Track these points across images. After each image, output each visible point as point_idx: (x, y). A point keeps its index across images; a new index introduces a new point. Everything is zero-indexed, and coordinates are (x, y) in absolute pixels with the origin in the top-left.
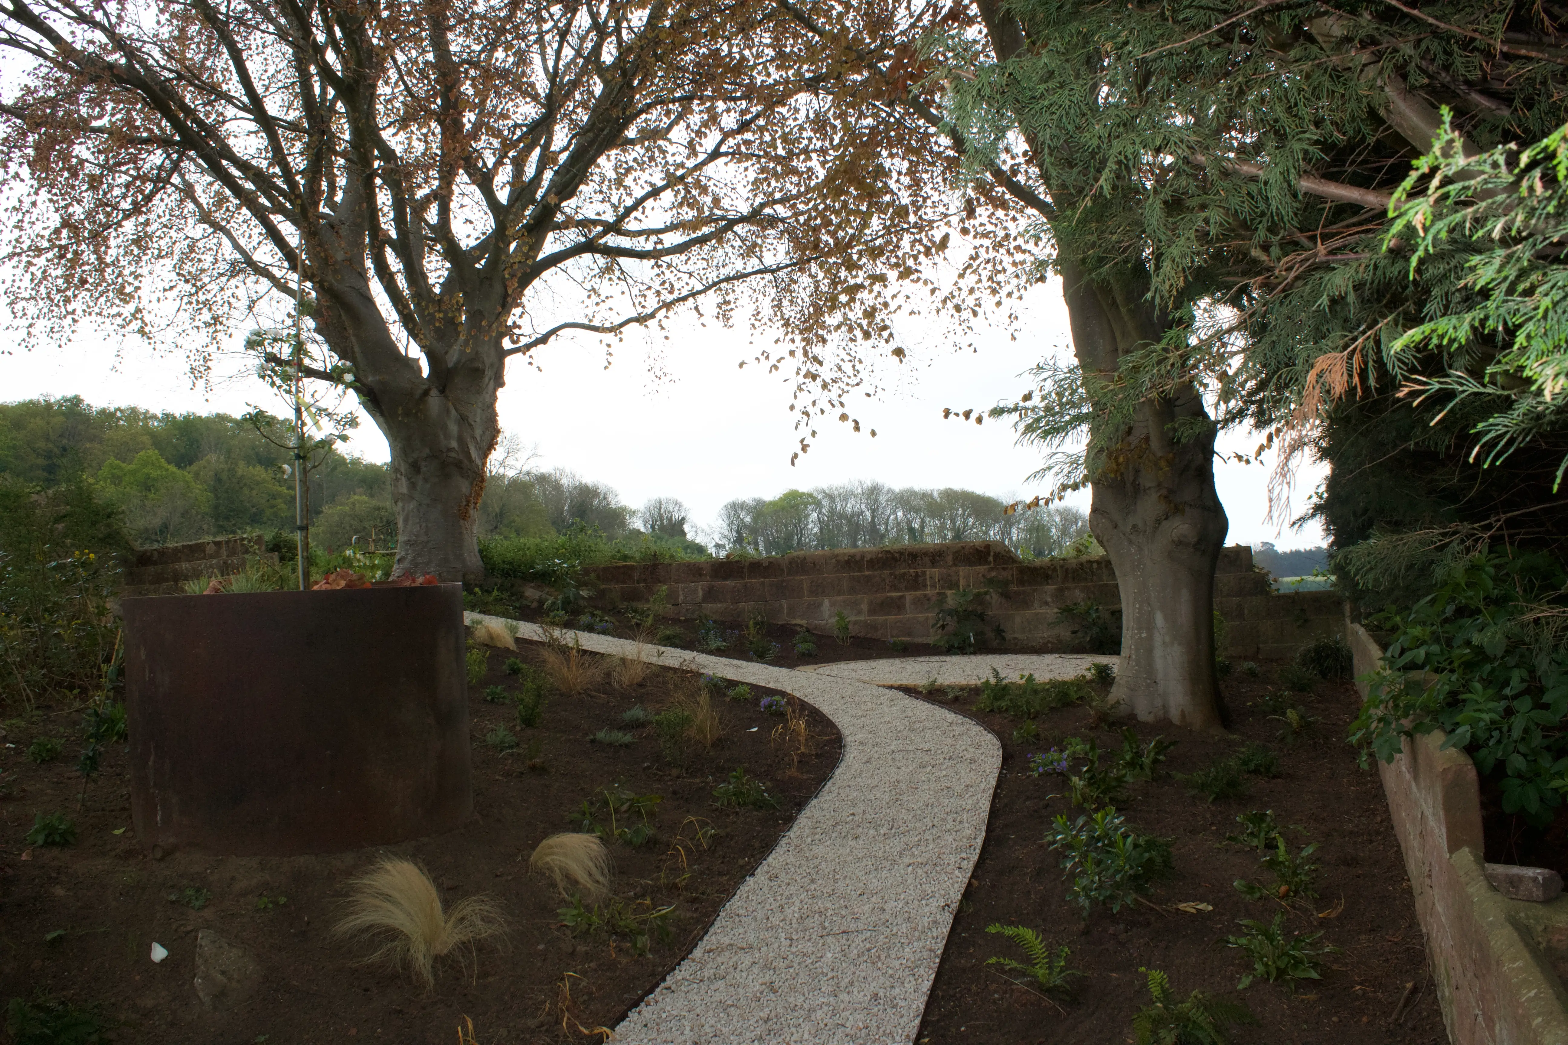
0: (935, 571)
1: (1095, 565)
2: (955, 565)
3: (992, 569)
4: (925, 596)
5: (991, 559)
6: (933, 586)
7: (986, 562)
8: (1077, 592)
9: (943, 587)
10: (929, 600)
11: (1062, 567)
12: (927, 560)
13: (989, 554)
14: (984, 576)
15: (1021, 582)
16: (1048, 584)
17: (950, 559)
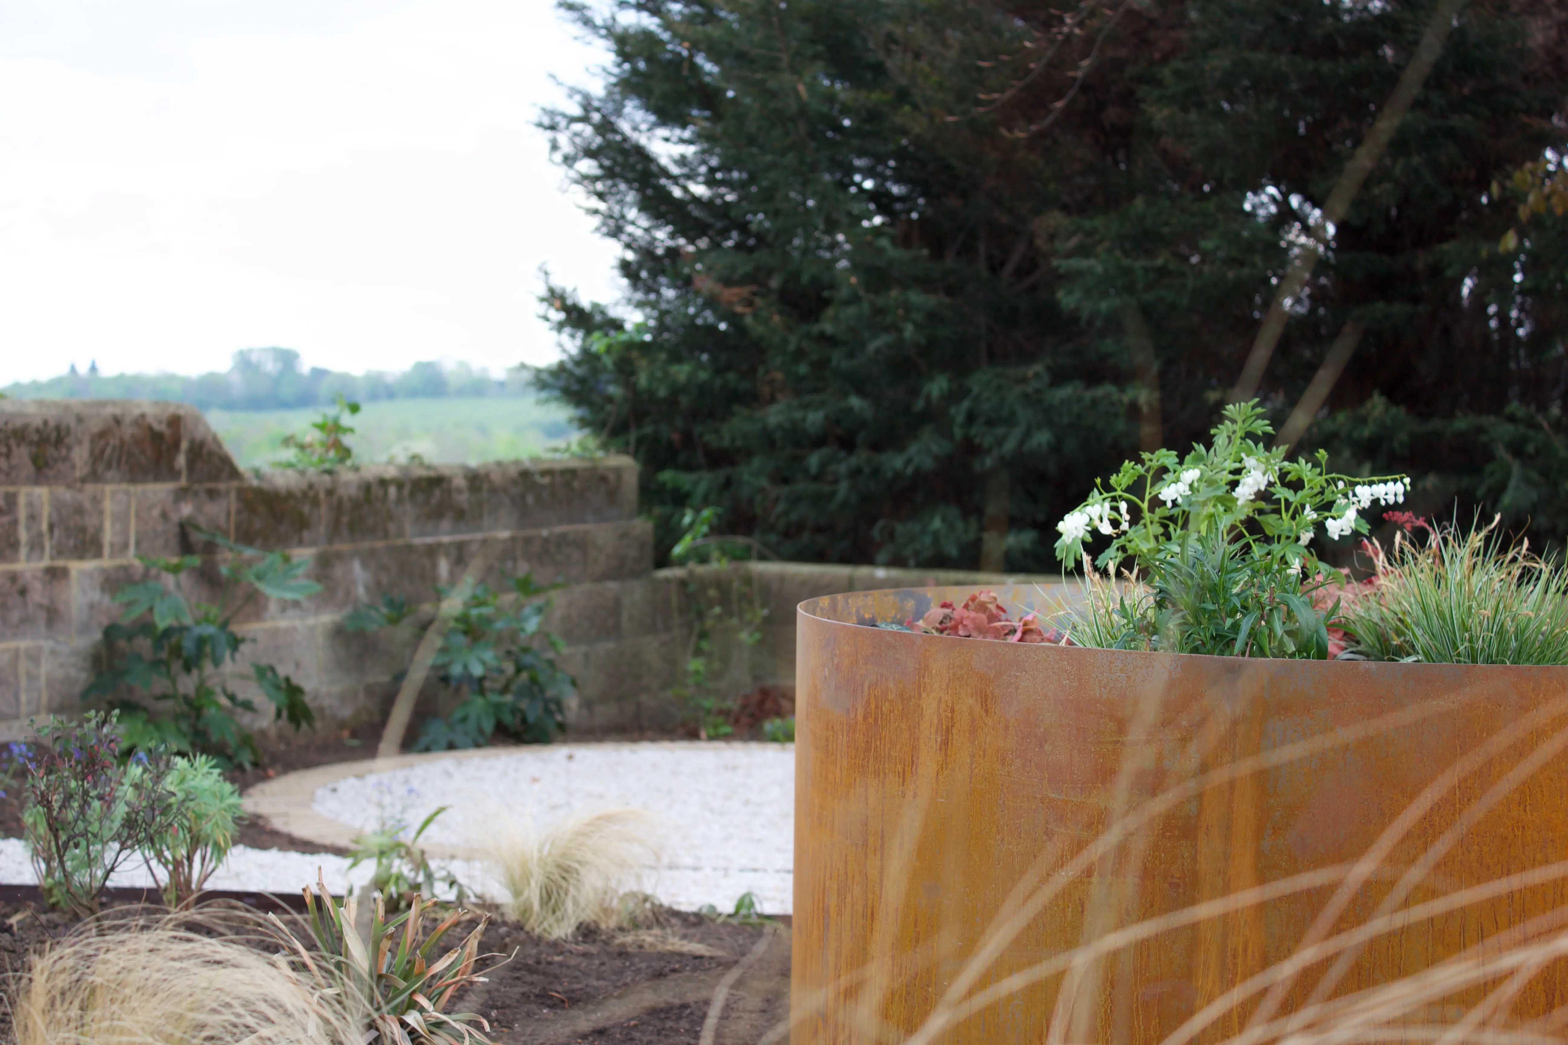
0: (42, 493)
1: (392, 491)
2: (94, 476)
3: (181, 495)
4: (13, 578)
5: (181, 460)
6: (36, 546)
7: (174, 475)
8: (357, 566)
9: (59, 552)
10: (23, 592)
11: (330, 492)
12: (22, 454)
13: (176, 446)
14: (164, 515)
15: (246, 537)
16: (301, 543)
17: (80, 455)
